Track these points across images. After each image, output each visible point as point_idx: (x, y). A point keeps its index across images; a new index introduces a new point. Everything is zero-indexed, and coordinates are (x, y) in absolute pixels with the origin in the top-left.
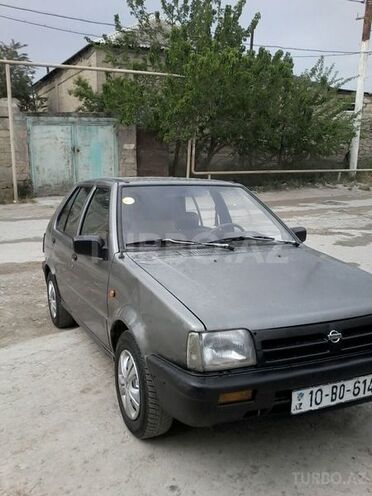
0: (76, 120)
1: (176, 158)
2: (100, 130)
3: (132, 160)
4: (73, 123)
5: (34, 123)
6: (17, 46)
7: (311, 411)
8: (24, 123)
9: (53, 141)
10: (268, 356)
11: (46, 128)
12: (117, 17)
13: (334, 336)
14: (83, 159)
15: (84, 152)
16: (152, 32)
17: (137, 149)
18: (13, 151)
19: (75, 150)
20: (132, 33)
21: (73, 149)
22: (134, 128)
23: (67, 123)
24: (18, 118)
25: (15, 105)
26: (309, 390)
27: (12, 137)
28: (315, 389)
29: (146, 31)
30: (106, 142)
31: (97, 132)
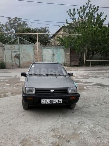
0: (54, 47)
1: (81, 57)
2: (60, 49)
3: (69, 57)
4: (53, 48)
5: (44, 48)
6: (46, 28)
7: (46, 104)
8: (41, 48)
9: (48, 53)
10: (37, 92)
11: (46, 49)
12: (66, 20)
13: (52, 91)
14: (55, 57)
15: (56, 55)
16: (76, 23)
17: (70, 55)
18: (38, 55)
19: (54, 55)
20: (71, 24)
21: (53, 55)
22: (69, 49)
23: (52, 48)
24: (40, 47)
25: (39, 44)
26: (45, 100)
27: (38, 52)
28: (46, 100)
29: (75, 23)
30: (62, 53)
31: (60, 50)
